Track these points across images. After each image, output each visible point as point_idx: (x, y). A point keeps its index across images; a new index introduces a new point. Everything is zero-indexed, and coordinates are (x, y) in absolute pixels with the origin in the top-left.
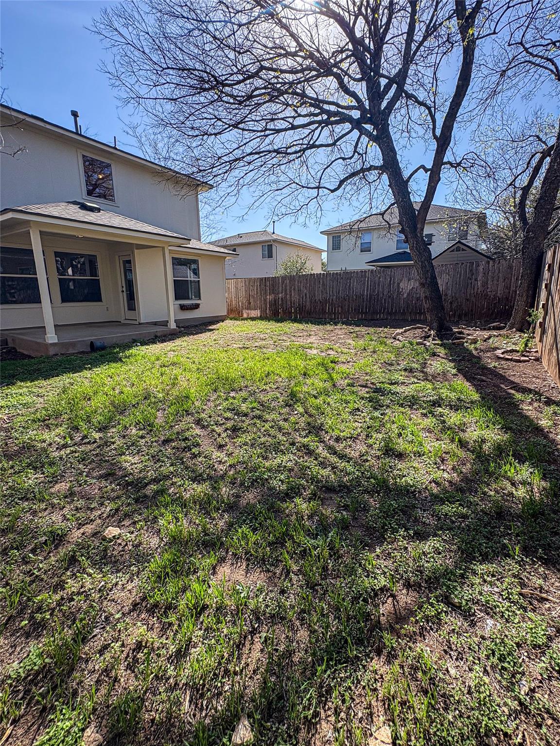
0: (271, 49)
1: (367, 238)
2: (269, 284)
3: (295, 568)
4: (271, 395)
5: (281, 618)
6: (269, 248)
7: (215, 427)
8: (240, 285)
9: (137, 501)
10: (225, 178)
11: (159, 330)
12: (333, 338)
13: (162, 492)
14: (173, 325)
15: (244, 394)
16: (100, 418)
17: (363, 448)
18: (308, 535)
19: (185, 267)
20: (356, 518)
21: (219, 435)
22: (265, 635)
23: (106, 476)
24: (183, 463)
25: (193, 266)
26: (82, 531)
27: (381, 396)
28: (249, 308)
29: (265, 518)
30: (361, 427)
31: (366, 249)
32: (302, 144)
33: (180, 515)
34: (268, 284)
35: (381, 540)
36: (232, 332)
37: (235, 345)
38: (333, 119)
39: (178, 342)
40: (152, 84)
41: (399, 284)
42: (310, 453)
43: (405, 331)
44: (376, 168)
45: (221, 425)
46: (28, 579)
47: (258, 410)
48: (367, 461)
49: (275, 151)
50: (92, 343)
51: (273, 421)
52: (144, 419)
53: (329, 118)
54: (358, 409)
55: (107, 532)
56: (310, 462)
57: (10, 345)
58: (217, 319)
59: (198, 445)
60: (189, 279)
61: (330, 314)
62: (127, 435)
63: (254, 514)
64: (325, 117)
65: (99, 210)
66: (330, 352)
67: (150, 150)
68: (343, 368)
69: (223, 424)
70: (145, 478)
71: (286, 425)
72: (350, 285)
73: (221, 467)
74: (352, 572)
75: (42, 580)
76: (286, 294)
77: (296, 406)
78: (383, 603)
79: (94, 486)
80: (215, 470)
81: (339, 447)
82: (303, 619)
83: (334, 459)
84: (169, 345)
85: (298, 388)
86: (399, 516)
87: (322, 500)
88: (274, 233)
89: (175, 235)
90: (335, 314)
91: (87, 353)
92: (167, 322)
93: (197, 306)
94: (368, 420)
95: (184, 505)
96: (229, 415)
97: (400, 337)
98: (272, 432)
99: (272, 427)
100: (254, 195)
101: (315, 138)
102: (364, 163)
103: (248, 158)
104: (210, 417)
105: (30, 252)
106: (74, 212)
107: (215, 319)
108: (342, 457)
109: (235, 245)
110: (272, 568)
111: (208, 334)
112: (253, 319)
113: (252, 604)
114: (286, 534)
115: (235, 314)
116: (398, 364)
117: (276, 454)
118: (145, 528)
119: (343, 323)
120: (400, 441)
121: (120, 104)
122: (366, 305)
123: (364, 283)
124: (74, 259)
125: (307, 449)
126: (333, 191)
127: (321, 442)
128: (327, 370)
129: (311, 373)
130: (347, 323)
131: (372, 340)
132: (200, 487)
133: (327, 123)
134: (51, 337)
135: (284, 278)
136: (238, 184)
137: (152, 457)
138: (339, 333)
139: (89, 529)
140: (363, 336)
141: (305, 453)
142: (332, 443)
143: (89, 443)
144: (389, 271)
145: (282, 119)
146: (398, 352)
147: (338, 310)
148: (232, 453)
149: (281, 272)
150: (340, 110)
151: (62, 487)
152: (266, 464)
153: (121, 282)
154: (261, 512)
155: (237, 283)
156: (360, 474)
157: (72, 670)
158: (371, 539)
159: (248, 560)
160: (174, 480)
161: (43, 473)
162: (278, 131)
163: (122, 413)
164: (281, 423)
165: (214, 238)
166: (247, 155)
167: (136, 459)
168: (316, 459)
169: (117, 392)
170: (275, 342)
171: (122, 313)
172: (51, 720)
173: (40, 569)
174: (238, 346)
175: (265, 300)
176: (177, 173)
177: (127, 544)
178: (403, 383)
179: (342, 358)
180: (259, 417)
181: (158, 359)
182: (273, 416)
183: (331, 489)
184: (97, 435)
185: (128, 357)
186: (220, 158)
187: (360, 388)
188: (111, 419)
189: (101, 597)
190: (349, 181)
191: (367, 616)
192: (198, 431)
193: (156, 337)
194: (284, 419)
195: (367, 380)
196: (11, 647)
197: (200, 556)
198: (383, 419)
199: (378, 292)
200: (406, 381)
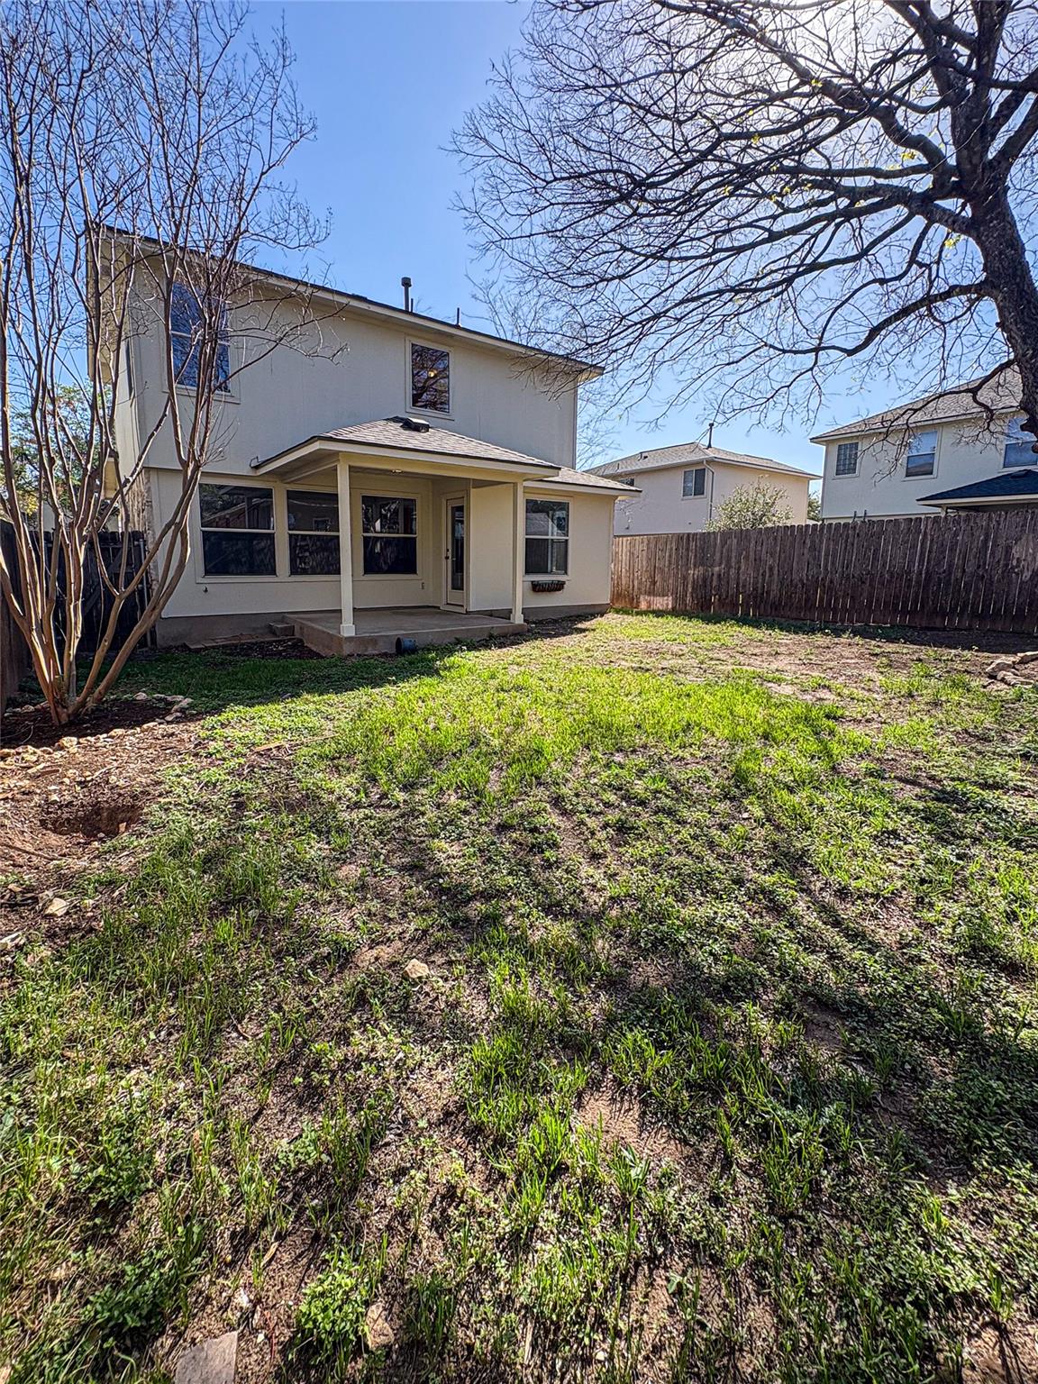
0: (738, 97)
1: (923, 446)
2: (695, 547)
3: (743, 1157)
4: (693, 770)
5: (712, 1256)
6: (697, 476)
7: (584, 816)
8: (639, 547)
9: (455, 923)
10: (630, 352)
11: (497, 624)
12: (831, 664)
13: (493, 919)
14: (518, 619)
15: (639, 760)
16: (405, 768)
17: (909, 930)
18: (774, 1094)
19: (542, 516)
20: (892, 1093)
21: (593, 833)
22: (679, 1279)
23: (411, 869)
24: (528, 873)
25: (559, 514)
26: (374, 952)
27: (957, 811)
28: (651, 593)
29: (680, 1026)
30: (902, 877)
31: (921, 468)
32: (787, 267)
33: (522, 971)
34: (692, 545)
35: (963, 1170)
36: (619, 636)
37: (623, 663)
38: (863, 203)
39: (525, 648)
40: (526, 212)
41: (1008, 549)
42: (778, 909)
43: (1023, 661)
44: (965, 290)
45: (596, 814)
46: (305, 1010)
47: (667, 796)
48: (920, 961)
49: (732, 289)
50: (399, 642)
51: (697, 824)
52: (470, 781)
53: (852, 204)
54: (894, 833)
55: (410, 966)
56: (774, 928)
57: (297, 635)
58: (592, 611)
59: (555, 845)
60: (550, 537)
61: (822, 609)
62: (443, 804)
63: (659, 1011)
64: (844, 202)
65: (427, 428)
66: (822, 694)
67: (506, 321)
68: (856, 732)
69: (601, 813)
70: (467, 887)
71: (725, 840)
72: (876, 551)
73: (595, 896)
74: (884, 1222)
75: (321, 1017)
76: (729, 566)
77: (746, 802)
78: (970, 1336)
79: (395, 884)
80: (584, 901)
81: (849, 911)
82: (761, 1283)
83: (833, 936)
84: (510, 653)
85: (750, 765)
86: (1015, 1125)
87: (805, 1023)
88: (710, 446)
89: (536, 461)
90: (835, 610)
91: (391, 656)
92: (510, 611)
93: (559, 586)
94: (920, 862)
95: (530, 954)
96: (611, 797)
97: (1010, 677)
98: (696, 847)
99: (695, 837)
100: (681, 378)
101: (817, 250)
102: (931, 282)
103: (678, 311)
104: (577, 795)
105: (334, 498)
106: (393, 434)
107: (588, 611)
108: (856, 936)
109: (631, 473)
110: (693, 1139)
111: (576, 637)
112: (659, 614)
113: (652, 1201)
114: (723, 1075)
115: (625, 602)
116: (1004, 740)
117: (702, 895)
118: (466, 977)
119: (855, 633)
120: (1013, 931)
121: (475, 254)
122: (917, 594)
123: (914, 546)
124: (383, 506)
125: (770, 901)
126: (851, 353)
127: (802, 890)
128: (816, 734)
129: (779, 735)
130: (865, 633)
131: (928, 676)
132: (557, 926)
133: (848, 214)
134: (348, 628)
135: (726, 535)
136: (654, 360)
137: (480, 850)
138: (846, 654)
139: (385, 952)
140: (905, 664)
141: (766, 908)
142: (828, 897)
143: (389, 806)
144: (983, 520)
145: (750, 225)
146: (1004, 711)
147: (844, 604)
148: (616, 874)
149: (719, 523)
150: (881, 181)
151: (351, 871)
152: (683, 911)
153: (446, 544)
154: (671, 1011)
155: (632, 545)
156: (901, 989)
157: (354, 1189)
158: (932, 1156)
159: (644, 1102)
160: (515, 902)
161: (328, 843)
162: (739, 250)
163: (437, 763)
164: (714, 832)
165: (598, 462)
166: (676, 305)
167: (454, 849)
168: (791, 926)
169: (431, 726)
170: (702, 663)
171: (442, 594)
172: (325, 1261)
173: (319, 999)
174: (628, 665)
175: (685, 578)
176: (550, 354)
177: (437, 998)
178: (1019, 789)
179: (853, 711)
180: (670, 812)
181: (493, 677)
182: (698, 815)
183: (826, 1004)
184: (401, 796)
185: (448, 669)
186: (624, 317)
187: (899, 785)
188: (421, 772)
189: (398, 1078)
190: (890, 328)
191: (927, 1351)
192: (555, 819)
193: (491, 636)
194: (720, 825)
195: (918, 769)
196: (281, 1111)
197: (555, 1062)
198: (962, 868)
199: (950, 565)
200: (1028, 784)
